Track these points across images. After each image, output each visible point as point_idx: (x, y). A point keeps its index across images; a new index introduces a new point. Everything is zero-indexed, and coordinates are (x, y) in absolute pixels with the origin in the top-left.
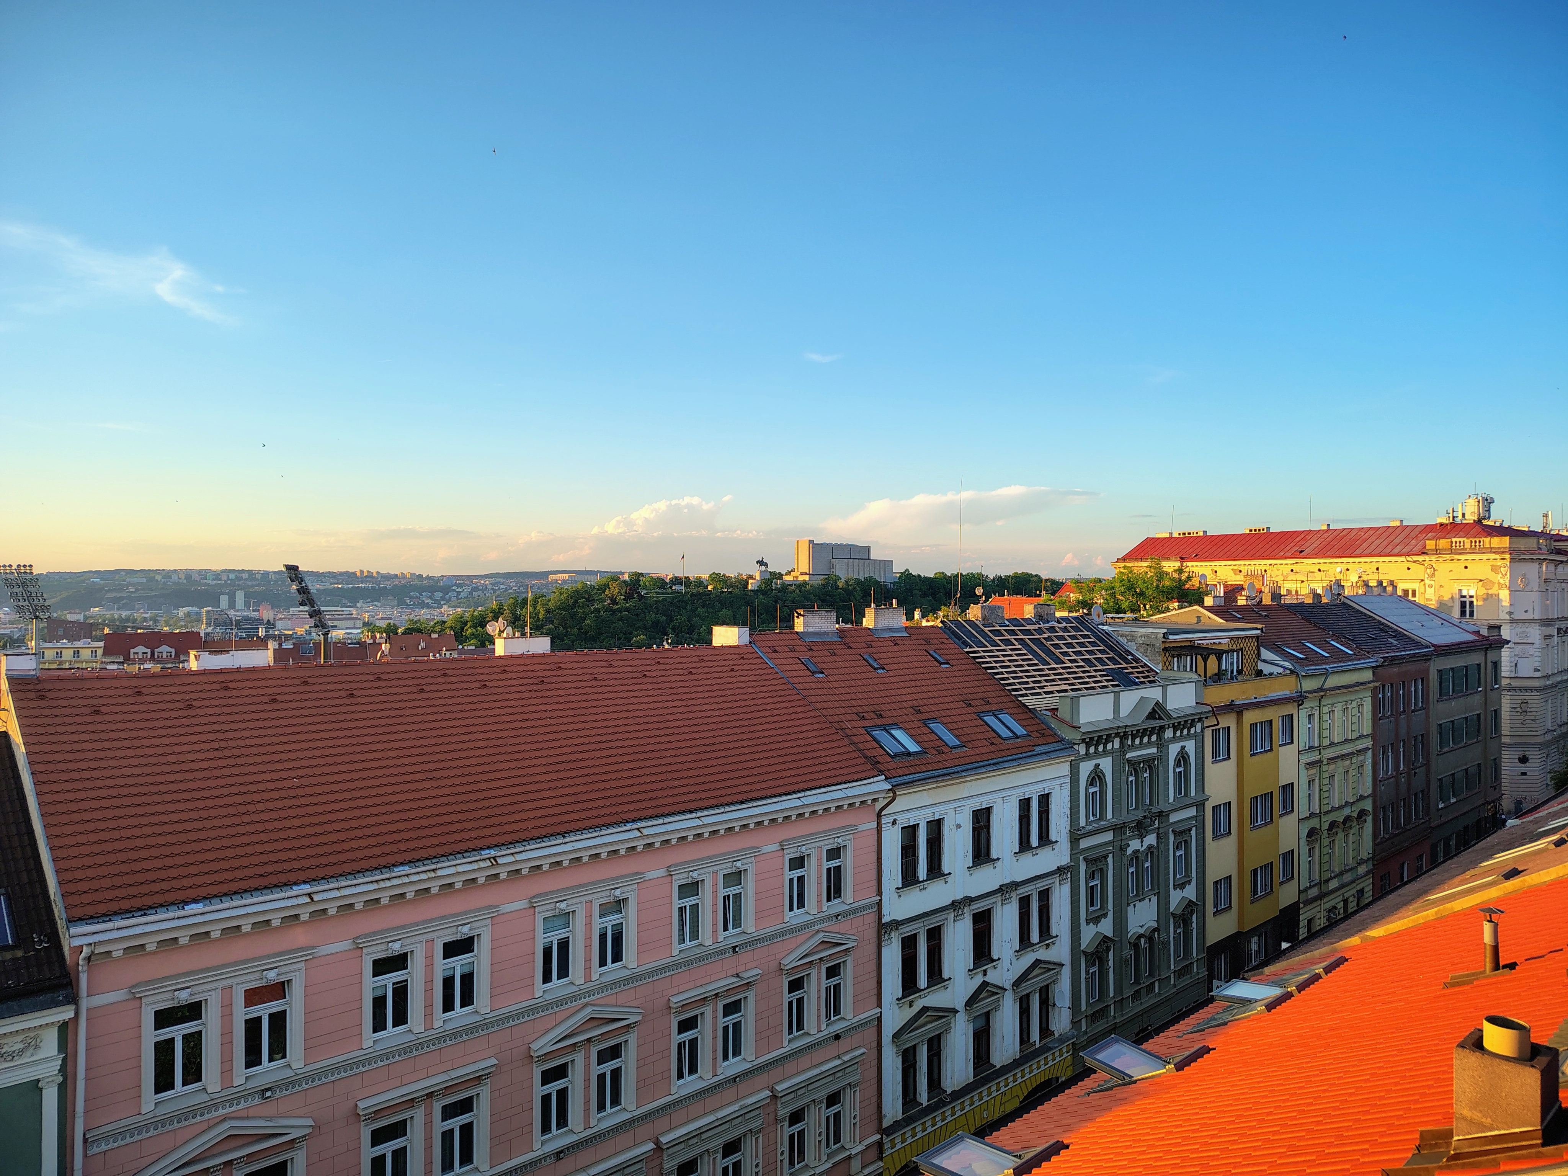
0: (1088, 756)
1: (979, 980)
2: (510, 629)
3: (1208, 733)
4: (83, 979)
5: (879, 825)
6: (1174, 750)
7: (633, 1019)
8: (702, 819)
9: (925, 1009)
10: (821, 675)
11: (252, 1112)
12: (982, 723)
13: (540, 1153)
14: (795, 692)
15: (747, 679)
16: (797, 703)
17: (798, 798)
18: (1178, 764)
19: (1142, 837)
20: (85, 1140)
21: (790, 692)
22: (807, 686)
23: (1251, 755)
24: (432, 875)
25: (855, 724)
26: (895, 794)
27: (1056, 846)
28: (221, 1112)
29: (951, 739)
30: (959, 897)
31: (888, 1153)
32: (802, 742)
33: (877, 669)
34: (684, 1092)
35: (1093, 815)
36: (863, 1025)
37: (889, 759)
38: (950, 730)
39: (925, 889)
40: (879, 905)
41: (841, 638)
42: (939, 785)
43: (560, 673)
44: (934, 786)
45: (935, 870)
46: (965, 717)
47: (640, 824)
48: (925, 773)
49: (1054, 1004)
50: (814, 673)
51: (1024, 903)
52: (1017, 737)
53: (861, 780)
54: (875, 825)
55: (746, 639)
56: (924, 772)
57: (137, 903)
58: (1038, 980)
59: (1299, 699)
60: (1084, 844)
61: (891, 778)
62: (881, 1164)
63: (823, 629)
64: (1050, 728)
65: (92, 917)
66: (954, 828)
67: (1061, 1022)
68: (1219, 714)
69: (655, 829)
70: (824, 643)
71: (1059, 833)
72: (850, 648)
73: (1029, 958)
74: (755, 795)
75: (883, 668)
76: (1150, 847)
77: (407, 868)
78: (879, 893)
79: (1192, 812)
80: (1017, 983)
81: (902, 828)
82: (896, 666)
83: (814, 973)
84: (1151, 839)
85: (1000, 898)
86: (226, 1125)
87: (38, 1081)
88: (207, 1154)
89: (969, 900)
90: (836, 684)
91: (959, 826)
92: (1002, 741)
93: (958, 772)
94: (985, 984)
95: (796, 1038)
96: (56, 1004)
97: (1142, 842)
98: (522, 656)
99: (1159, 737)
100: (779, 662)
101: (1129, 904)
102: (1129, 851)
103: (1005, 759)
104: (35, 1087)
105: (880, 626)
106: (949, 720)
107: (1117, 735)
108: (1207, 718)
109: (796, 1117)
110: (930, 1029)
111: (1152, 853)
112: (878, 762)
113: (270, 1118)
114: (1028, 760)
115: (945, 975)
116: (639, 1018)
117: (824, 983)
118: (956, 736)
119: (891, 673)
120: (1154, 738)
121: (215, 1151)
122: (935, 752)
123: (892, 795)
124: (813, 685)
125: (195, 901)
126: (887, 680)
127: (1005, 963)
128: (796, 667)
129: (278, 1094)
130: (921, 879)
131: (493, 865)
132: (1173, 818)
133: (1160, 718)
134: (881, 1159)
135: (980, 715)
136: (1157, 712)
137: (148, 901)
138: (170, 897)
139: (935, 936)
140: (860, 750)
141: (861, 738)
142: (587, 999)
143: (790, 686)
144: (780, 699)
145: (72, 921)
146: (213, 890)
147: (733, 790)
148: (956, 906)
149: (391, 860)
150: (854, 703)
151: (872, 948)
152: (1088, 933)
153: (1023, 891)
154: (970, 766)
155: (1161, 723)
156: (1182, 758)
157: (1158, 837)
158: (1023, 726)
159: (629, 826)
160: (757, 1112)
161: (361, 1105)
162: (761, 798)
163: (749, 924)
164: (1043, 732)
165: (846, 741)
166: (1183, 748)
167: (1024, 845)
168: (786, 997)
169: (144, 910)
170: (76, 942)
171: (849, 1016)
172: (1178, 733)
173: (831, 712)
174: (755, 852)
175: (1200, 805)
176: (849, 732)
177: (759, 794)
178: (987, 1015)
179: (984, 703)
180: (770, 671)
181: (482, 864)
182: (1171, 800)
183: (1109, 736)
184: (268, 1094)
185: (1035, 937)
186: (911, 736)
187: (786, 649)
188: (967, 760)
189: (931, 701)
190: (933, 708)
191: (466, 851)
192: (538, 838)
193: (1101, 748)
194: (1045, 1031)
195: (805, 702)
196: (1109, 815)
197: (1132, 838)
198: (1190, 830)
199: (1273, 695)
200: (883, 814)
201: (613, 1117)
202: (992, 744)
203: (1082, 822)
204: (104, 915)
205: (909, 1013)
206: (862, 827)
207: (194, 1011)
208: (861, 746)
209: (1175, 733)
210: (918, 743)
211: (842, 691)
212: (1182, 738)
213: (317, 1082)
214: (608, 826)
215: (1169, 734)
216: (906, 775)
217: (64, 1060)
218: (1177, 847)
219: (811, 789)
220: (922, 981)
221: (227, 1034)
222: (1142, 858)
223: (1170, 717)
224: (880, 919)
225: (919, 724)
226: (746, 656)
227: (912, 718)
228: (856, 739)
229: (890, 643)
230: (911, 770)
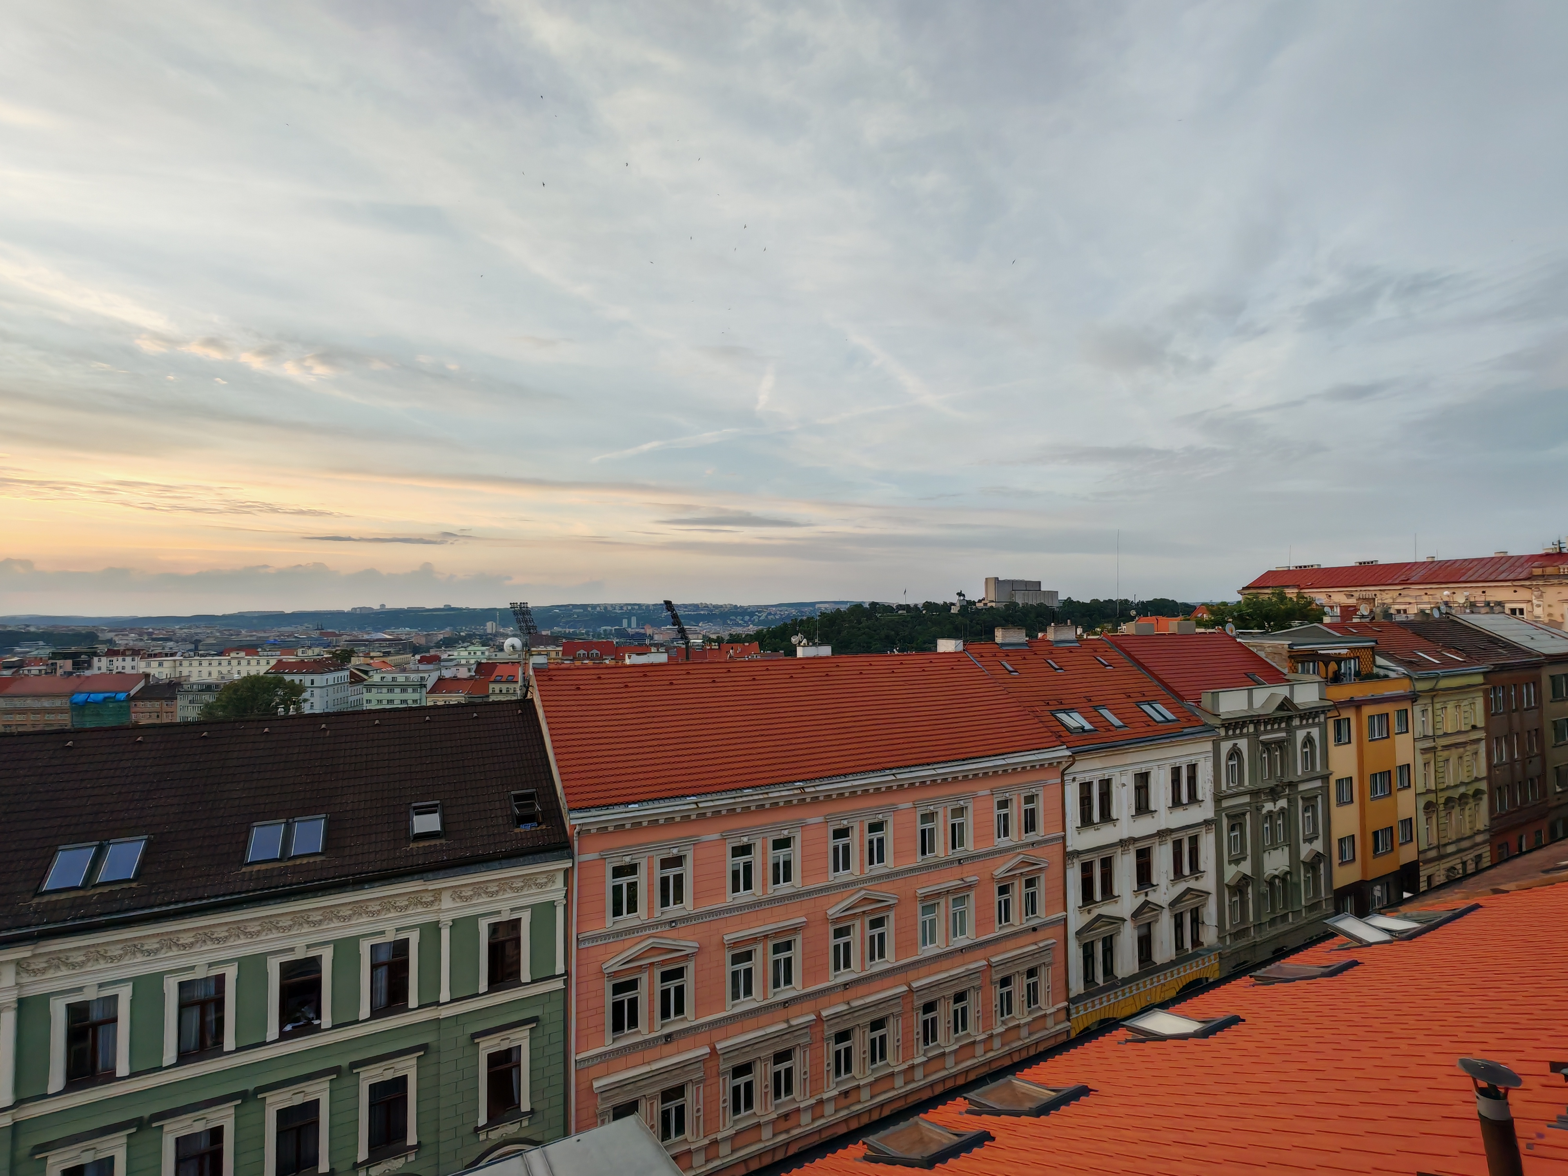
0: (1227, 738)
1: (1141, 899)
2: (805, 641)
3: (1331, 724)
4: (576, 844)
5: (1063, 781)
6: (1301, 735)
7: (892, 902)
8: (937, 770)
9: (1100, 917)
10: (1016, 674)
11: (665, 935)
12: (1140, 710)
13: (833, 983)
14: (997, 684)
15: (963, 675)
16: (999, 693)
17: (1004, 759)
18: (1304, 745)
19: (1274, 801)
20: (578, 939)
21: (994, 685)
22: (1006, 681)
23: (1370, 741)
24: (766, 796)
25: (1043, 708)
26: (1074, 759)
27: (1202, 804)
28: (648, 932)
29: (1117, 722)
30: (1125, 836)
31: (1074, 1016)
33: (1057, 669)
34: (927, 954)
35: (1232, 782)
36: (1053, 923)
37: (1069, 734)
38: (1115, 714)
39: (1098, 829)
40: (1064, 838)
41: (1030, 647)
42: (1107, 754)
43: (837, 669)
44: (1103, 755)
45: (1106, 816)
46: (1126, 706)
47: (894, 771)
48: (1097, 745)
49: (1203, 923)
50: (1011, 672)
51: (1178, 844)
52: (1169, 721)
53: (1048, 748)
54: (1059, 780)
55: (961, 648)
56: (1095, 744)
57: (603, 802)
58: (1190, 903)
59: (1413, 697)
60: (1225, 804)
61: (1070, 747)
62: (1069, 1024)
63: (1016, 641)
64: (1195, 715)
65: (580, 809)
66: (1120, 787)
67: (1209, 936)
68: (1340, 708)
69: (905, 775)
70: (1017, 651)
71: (1204, 794)
72: (1036, 654)
73: (1181, 887)
74: (971, 755)
75: (1062, 669)
76: (1282, 809)
77: (751, 790)
78: (1064, 830)
79: (1318, 783)
80: (1172, 904)
81: (1080, 784)
82: (1071, 668)
83: (1016, 883)
84: (1283, 803)
85: (1158, 840)
86: (651, 941)
87: (554, 901)
88: (641, 957)
89: (1133, 840)
90: (1027, 680)
91: (1124, 785)
92: (1156, 724)
93: (1121, 745)
94: (1146, 903)
95: (1004, 926)
96: (562, 858)
97: (1275, 804)
98: (814, 658)
99: (1288, 724)
100: (985, 663)
101: (1264, 851)
102: (1264, 811)
103: (1159, 737)
104: (552, 905)
105: (1058, 639)
106: (1114, 707)
107: (1251, 722)
108: (1329, 711)
109: (1005, 982)
110: (1105, 930)
111: (1283, 813)
112: (1060, 736)
113: (675, 940)
114: (1178, 739)
115: (1116, 893)
116: (896, 901)
117: (1024, 891)
118: (1120, 719)
119: (1067, 673)
120: (1283, 725)
121: (646, 955)
122: (1103, 730)
123: (1072, 759)
124: (1011, 681)
125: (634, 803)
126: (1065, 677)
127: (1162, 888)
128: (997, 667)
129: (679, 926)
130: (1095, 822)
131: (802, 792)
132: (1302, 787)
133: (1288, 710)
134: (1069, 1020)
135: (1138, 704)
136: (1286, 704)
137: (609, 801)
138: (621, 800)
139: (1107, 864)
140: (1048, 727)
141: (1048, 719)
142: (862, 886)
143: (993, 681)
144: (987, 690)
145: (571, 810)
146: (643, 797)
148: (1124, 843)
149: (741, 785)
150: (1041, 693)
151: (1058, 869)
152: (1231, 873)
153: (1176, 836)
154: (1131, 741)
155: (1290, 713)
156: (1309, 741)
157: (1289, 801)
158: (1173, 713)
159: (888, 772)
160: (978, 975)
161: (726, 938)
162: (974, 758)
163: (969, 845)
164: (1190, 718)
165: (1036, 720)
166: (1309, 733)
167: (1176, 802)
168: (997, 898)
169: (607, 806)
170: (573, 822)
171: (1043, 916)
172: (1304, 722)
173: (1024, 699)
174: (973, 795)
175: (1325, 778)
176: (1038, 714)
178: (1149, 924)
180: (979, 670)
181: (796, 792)
182: (1299, 773)
183: (1244, 722)
184: (673, 924)
185: (1186, 870)
186: (1085, 718)
187: (990, 654)
188: (1129, 737)
189: (1100, 693)
190: (1101, 698)
191: (785, 783)
192: (830, 777)
193: (1238, 731)
194: (1196, 942)
195: (1006, 692)
196: (1246, 782)
197: (1266, 801)
198: (1316, 797)
199: (1387, 693)
200: (1065, 772)
201: (879, 966)
202: (1149, 725)
203: (1224, 787)
204: (587, 808)
205: (1087, 918)
206: (1051, 782)
207: (632, 869)
208: (1049, 724)
209: (1301, 722)
210: (1090, 723)
211: (1032, 684)
212: (1308, 726)
213: (701, 921)
214: (873, 771)
215: (1296, 722)
216: (1082, 746)
217: (567, 891)
218: (1306, 810)
220: (1098, 896)
221: (650, 885)
222: (1275, 816)
223: (1296, 709)
224: (1065, 847)
225: (1091, 709)
226: (961, 660)
227: (1084, 705)
228: (1043, 719)
229: (1066, 651)
230: (1086, 742)
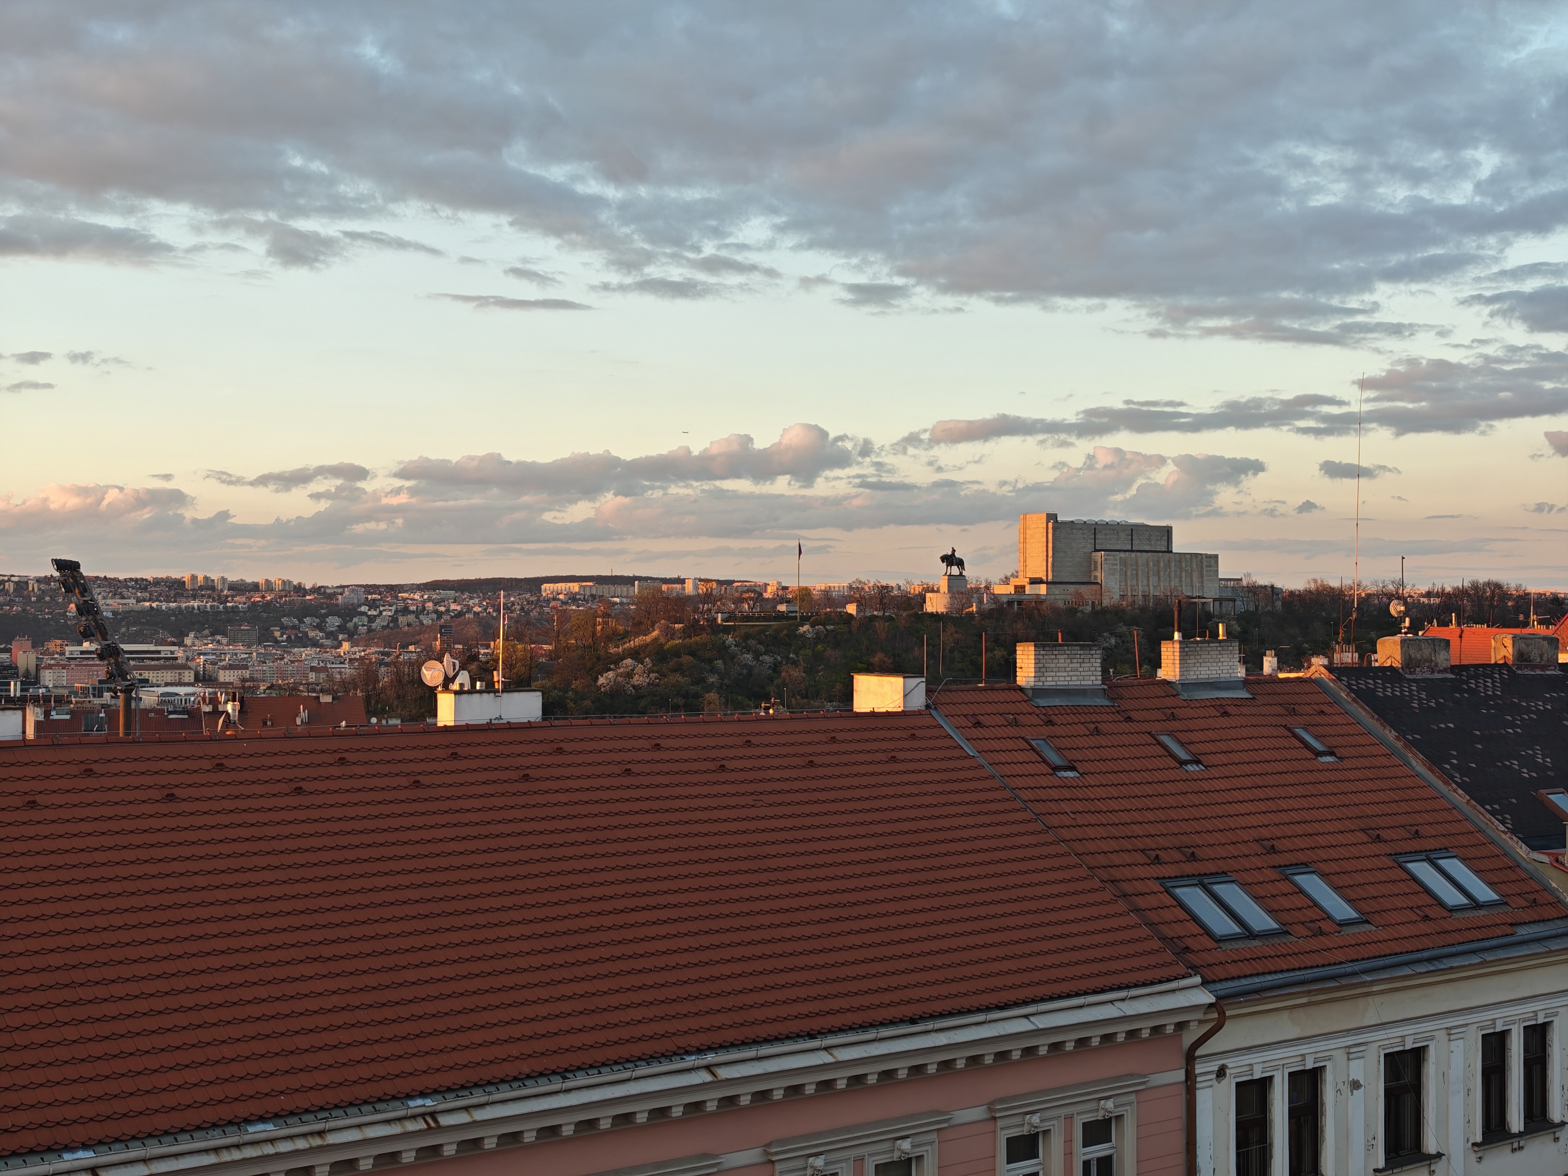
2: (464, 675)
5: (1190, 1077)
8: (835, 1052)
10: (1070, 774)
12: (1405, 876)
14: (1019, 804)
15: (921, 777)
16: (1022, 828)
17: (1026, 1016)
21: (1007, 806)
22: (1042, 794)
24: (317, 1142)
25: (1141, 872)
26: (1222, 1014)
27: (1561, 1134)
29: (1340, 908)
32: (1033, 905)
33: (1186, 762)
37: (1209, 943)
38: (1337, 889)
41: (1112, 699)
42: (1314, 999)
43: (560, 759)
44: (1304, 1000)
45: (1307, 1173)
46: (1366, 864)
47: (711, 1058)
48: (1286, 975)
50: (1056, 769)
52: (1476, 905)
53: (1152, 983)
54: (1180, 1075)
55: (919, 700)
56: (1282, 971)
61: (1214, 982)
63: (1075, 682)
64: (1546, 889)
66: (1346, 1089)
69: (742, 1068)
70: (1076, 710)
71: (1566, 1106)
72: (1129, 719)
74: (938, 1006)
75: (1198, 762)
77: (269, 1126)
81: (1238, 1085)
82: (1223, 758)
90: (1101, 792)
91: (1356, 1085)
92: (1445, 914)
93: (1354, 974)
98: (488, 728)
100: (986, 745)
103: (1453, 950)
105: (1192, 676)
106: (1334, 867)
112: (1187, 949)
114: (1502, 954)
118: (1350, 901)
119: (1214, 772)
122: (1305, 932)
123: (1216, 1015)
124: (1055, 794)
126: (1207, 785)
128: (1020, 756)
131: (430, 1128)
135: (1399, 858)
140: (1150, 924)
141: (1153, 901)
143: (1007, 794)
144: (987, 819)
147: (895, 996)
150: (1138, 830)
154: (1380, 962)
158: (1490, 884)
159: (691, 1060)
164: (1532, 897)
165: (1121, 906)
167: (1494, 1130)
173: (1091, 846)
174: (939, 1122)
176: (1127, 887)
177: (947, 1005)
179: (1407, 835)
180: (967, 763)
181: (411, 1126)
186: (1256, 899)
187: (1000, 720)
188: (1373, 950)
189: (1299, 829)
190: (1300, 843)
191: (380, 1100)
192: (516, 1079)
195: (1039, 826)
200: (1198, 1053)
202: (1426, 918)
206: (1157, 1079)
208: (1153, 916)
210: (1270, 912)
211: (1114, 805)
214: (650, 1059)
216: (1245, 976)
219: (1051, 999)
225: (1273, 875)
226: (919, 733)
227: (1257, 862)
228: (1141, 902)
229: (1213, 712)
230: (1258, 966)
